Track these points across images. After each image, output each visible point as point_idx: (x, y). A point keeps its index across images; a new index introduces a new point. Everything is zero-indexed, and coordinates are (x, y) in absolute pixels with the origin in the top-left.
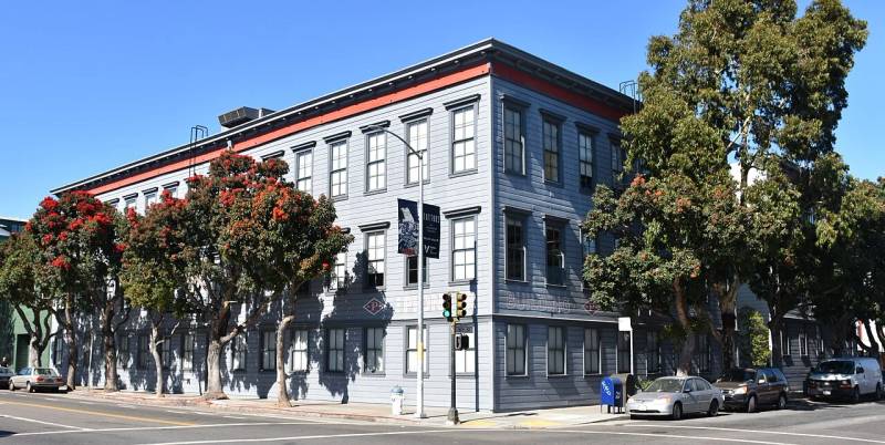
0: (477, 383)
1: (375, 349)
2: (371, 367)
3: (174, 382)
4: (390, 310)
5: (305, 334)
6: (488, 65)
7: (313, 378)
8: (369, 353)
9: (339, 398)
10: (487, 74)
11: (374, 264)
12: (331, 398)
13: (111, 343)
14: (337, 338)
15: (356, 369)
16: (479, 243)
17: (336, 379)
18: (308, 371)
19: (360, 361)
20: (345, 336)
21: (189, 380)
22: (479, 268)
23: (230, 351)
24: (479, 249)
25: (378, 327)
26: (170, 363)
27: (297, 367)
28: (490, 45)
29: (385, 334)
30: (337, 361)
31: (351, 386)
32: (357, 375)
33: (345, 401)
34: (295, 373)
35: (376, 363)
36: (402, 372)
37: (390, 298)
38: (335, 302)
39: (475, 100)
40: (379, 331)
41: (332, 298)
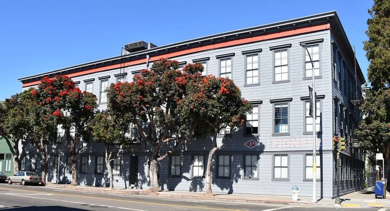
0: (322, 184)
1: (251, 166)
2: (249, 175)
3: (106, 181)
4: (262, 146)
5: (202, 157)
6: (329, 25)
7: (207, 180)
8: (247, 168)
9: (226, 191)
10: (329, 29)
11: (251, 122)
12: (221, 191)
13: (75, 160)
14: (224, 160)
15: (240, 176)
16: (323, 114)
17: (224, 181)
18: (204, 177)
19: (241, 172)
20: (230, 159)
21: (117, 181)
22: (323, 126)
23: (147, 165)
24: (323, 117)
25: (255, 155)
26: (104, 171)
27: (196, 174)
28: (333, 15)
29: (258, 158)
30: (225, 172)
31: (234, 185)
32: (239, 180)
33: (231, 192)
34: (195, 177)
35: (252, 173)
36: (271, 178)
37: (262, 140)
38: (223, 141)
39: (321, 42)
40: (255, 157)
41: (222, 139)
